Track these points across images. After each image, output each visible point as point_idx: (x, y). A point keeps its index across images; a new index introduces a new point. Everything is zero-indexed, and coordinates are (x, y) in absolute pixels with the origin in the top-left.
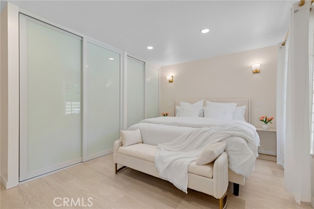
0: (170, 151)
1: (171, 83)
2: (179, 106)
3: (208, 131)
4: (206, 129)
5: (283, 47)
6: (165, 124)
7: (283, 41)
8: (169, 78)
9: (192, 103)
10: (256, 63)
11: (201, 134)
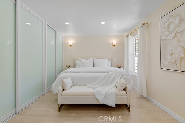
0: (97, 87)
1: (71, 47)
2: (79, 61)
3: (113, 74)
4: (111, 73)
5: (127, 37)
6: (83, 72)
7: (127, 35)
8: (70, 43)
9: (87, 59)
10: (115, 42)
11: (110, 75)
